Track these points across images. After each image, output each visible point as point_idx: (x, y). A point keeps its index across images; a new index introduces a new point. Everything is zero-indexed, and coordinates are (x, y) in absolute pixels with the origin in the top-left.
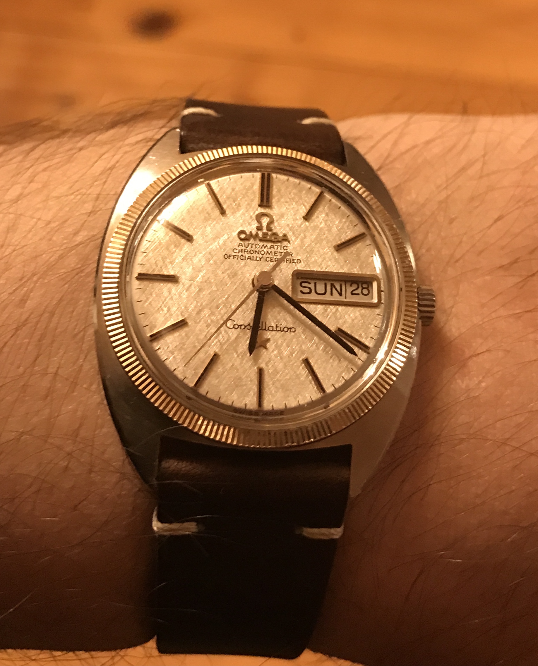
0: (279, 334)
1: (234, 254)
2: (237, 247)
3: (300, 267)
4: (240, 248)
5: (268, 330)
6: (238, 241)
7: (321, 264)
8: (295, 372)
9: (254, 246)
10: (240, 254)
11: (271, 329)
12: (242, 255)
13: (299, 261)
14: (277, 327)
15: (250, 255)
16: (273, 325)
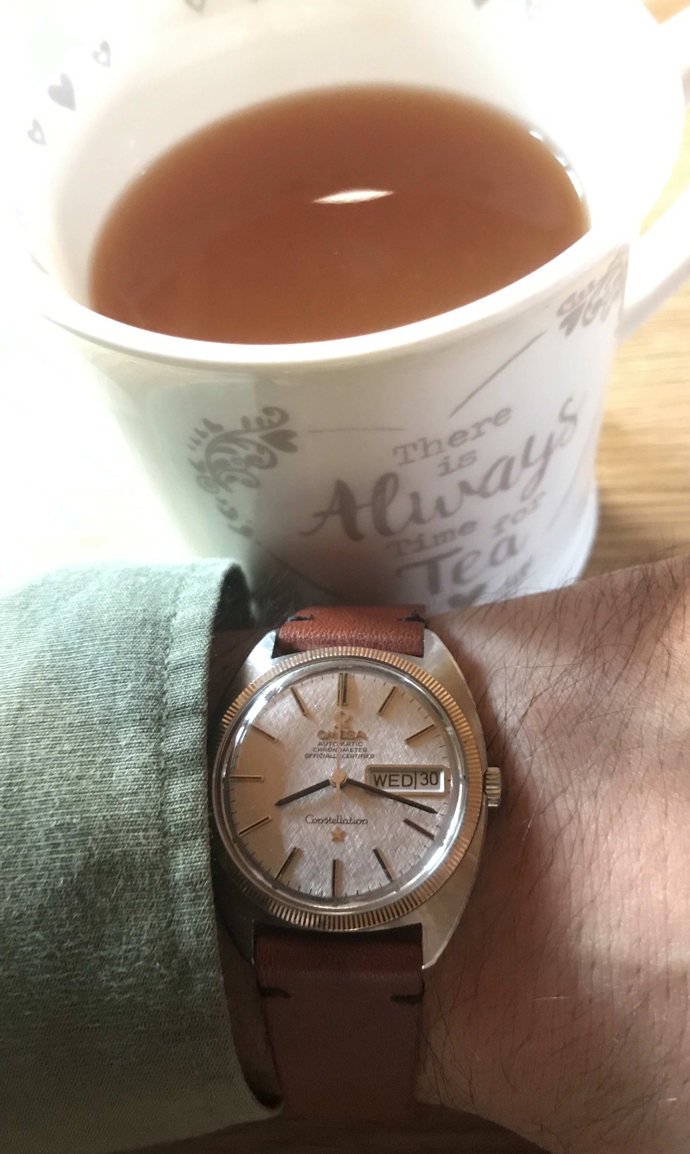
0: (353, 826)
1: (314, 753)
2: (317, 746)
3: (373, 762)
4: (320, 747)
5: (343, 823)
6: (318, 740)
7: (392, 758)
8: (366, 862)
9: (332, 744)
10: (319, 753)
11: (346, 822)
12: (322, 754)
13: (373, 756)
14: (351, 820)
15: (328, 753)
16: (348, 818)
